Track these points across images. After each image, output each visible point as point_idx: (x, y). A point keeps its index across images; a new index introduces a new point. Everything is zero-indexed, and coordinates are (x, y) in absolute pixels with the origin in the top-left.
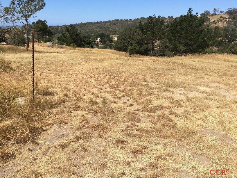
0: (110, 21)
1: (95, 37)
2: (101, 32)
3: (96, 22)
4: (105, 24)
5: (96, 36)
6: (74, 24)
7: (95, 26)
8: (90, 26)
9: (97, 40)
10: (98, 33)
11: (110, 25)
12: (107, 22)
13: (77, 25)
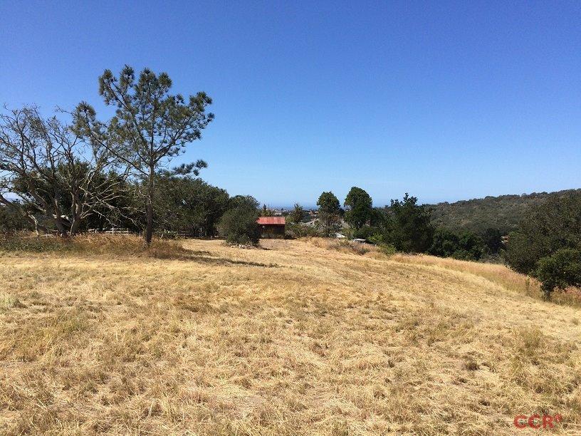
7: (525, 205)
8: (511, 203)
13: (475, 202)
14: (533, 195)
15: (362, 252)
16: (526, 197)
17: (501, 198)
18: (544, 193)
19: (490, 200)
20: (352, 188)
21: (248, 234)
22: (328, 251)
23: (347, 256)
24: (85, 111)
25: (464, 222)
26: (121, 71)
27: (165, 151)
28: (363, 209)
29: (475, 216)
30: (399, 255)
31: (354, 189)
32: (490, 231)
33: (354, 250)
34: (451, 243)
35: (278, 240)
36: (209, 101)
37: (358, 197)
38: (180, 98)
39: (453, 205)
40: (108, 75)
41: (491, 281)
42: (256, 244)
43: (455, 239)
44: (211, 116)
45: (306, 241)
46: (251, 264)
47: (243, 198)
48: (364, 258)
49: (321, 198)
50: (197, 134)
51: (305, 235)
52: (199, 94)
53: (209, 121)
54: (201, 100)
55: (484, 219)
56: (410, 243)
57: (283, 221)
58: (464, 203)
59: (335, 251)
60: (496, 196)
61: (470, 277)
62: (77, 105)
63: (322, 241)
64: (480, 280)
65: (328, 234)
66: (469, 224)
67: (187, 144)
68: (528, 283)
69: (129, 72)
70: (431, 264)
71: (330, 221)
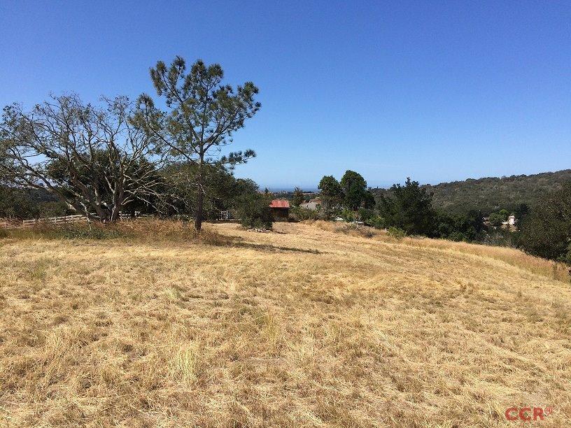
0: (550, 174)
1: (502, 214)
2: (521, 201)
3: (508, 176)
4: (535, 181)
5: (504, 211)
6: (449, 182)
7: (505, 187)
8: (491, 186)
9: (507, 220)
10: (513, 202)
11: (550, 183)
12: (541, 175)
13: (456, 184)
14: (513, 178)
15: (370, 236)
16: (505, 179)
17: (482, 180)
18: (523, 176)
19: (471, 182)
20: (347, 172)
21: (262, 217)
22: (336, 235)
23: (356, 239)
24: (146, 102)
25: (447, 204)
26: (172, 62)
27: (213, 140)
28: (358, 192)
29: (457, 198)
30: (408, 239)
31: (349, 173)
32: (472, 213)
33: (362, 233)
34: (446, 225)
35: (283, 223)
36: (256, 91)
37: (353, 179)
38: (229, 88)
39: (435, 187)
40: (162, 67)
41: (512, 264)
42: (269, 228)
43: (450, 222)
44: (258, 105)
45: (311, 224)
46: (294, 250)
47: (244, 181)
48: (373, 241)
49: (322, 182)
50: (241, 123)
51: (307, 218)
52: (247, 84)
53: (256, 110)
54: (249, 90)
55: (465, 201)
56: (412, 226)
57: (287, 204)
58: (446, 185)
59: (343, 234)
60: (477, 178)
61: (490, 261)
62: (138, 97)
63: (325, 224)
64: (500, 264)
65: (329, 217)
66: (451, 206)
67: (233, 132)
68: (555, 268)
69: (181, 63)
70: (444, 247)
71: (331, 203)
